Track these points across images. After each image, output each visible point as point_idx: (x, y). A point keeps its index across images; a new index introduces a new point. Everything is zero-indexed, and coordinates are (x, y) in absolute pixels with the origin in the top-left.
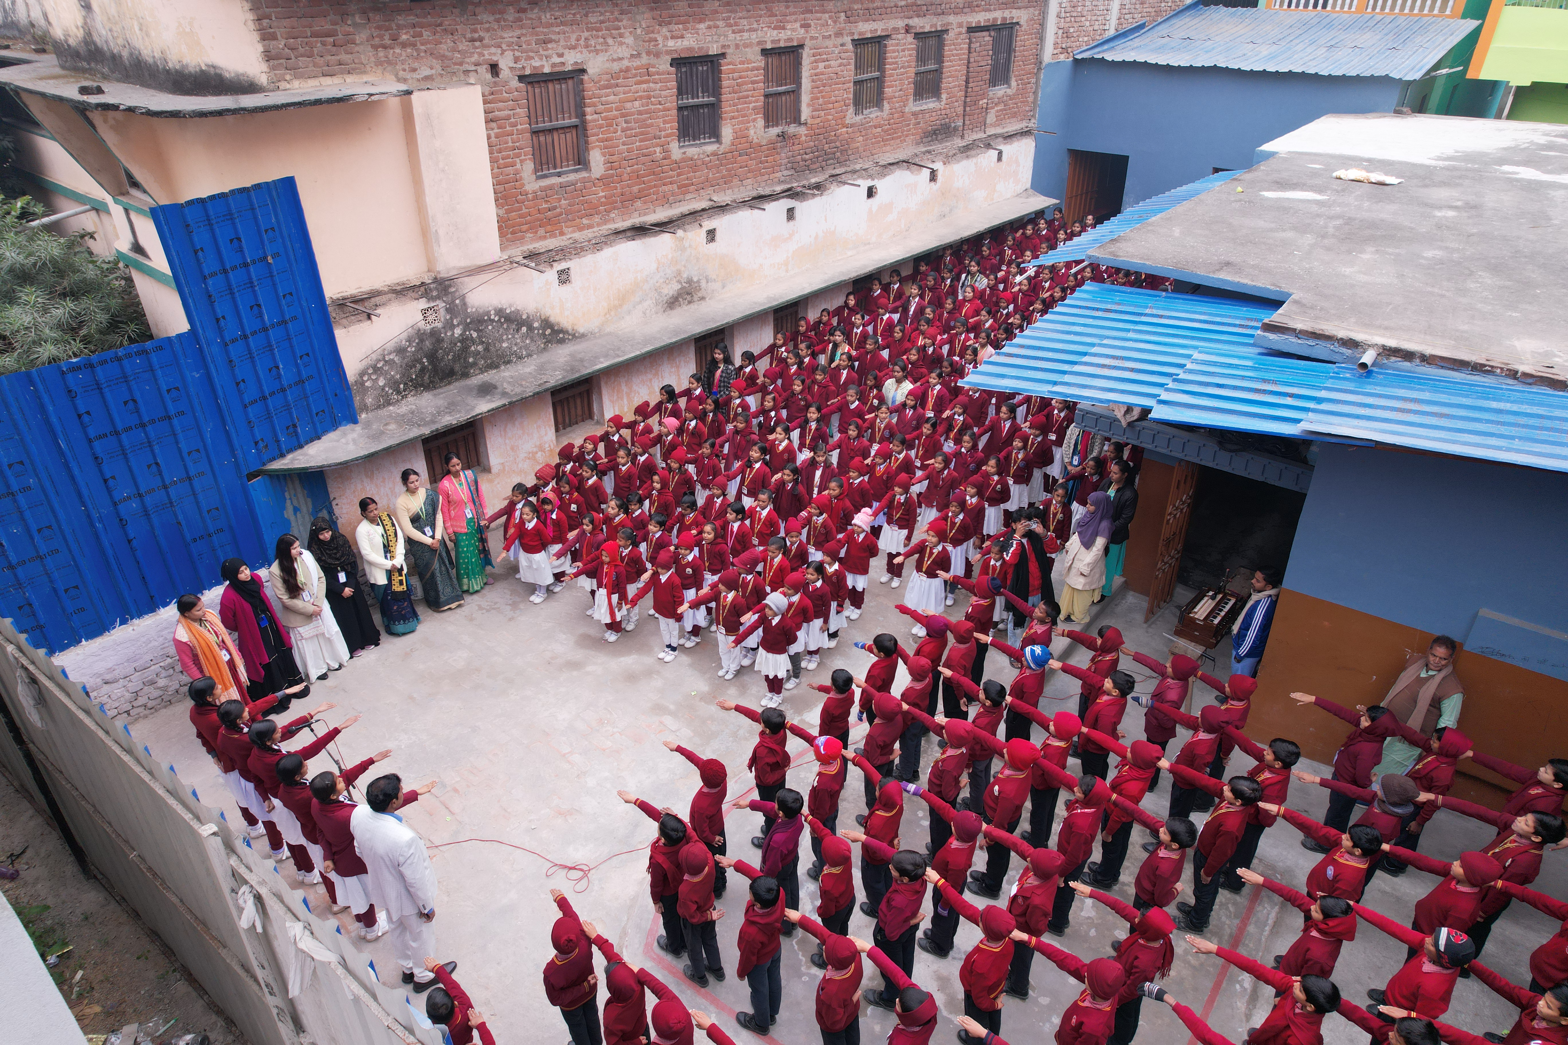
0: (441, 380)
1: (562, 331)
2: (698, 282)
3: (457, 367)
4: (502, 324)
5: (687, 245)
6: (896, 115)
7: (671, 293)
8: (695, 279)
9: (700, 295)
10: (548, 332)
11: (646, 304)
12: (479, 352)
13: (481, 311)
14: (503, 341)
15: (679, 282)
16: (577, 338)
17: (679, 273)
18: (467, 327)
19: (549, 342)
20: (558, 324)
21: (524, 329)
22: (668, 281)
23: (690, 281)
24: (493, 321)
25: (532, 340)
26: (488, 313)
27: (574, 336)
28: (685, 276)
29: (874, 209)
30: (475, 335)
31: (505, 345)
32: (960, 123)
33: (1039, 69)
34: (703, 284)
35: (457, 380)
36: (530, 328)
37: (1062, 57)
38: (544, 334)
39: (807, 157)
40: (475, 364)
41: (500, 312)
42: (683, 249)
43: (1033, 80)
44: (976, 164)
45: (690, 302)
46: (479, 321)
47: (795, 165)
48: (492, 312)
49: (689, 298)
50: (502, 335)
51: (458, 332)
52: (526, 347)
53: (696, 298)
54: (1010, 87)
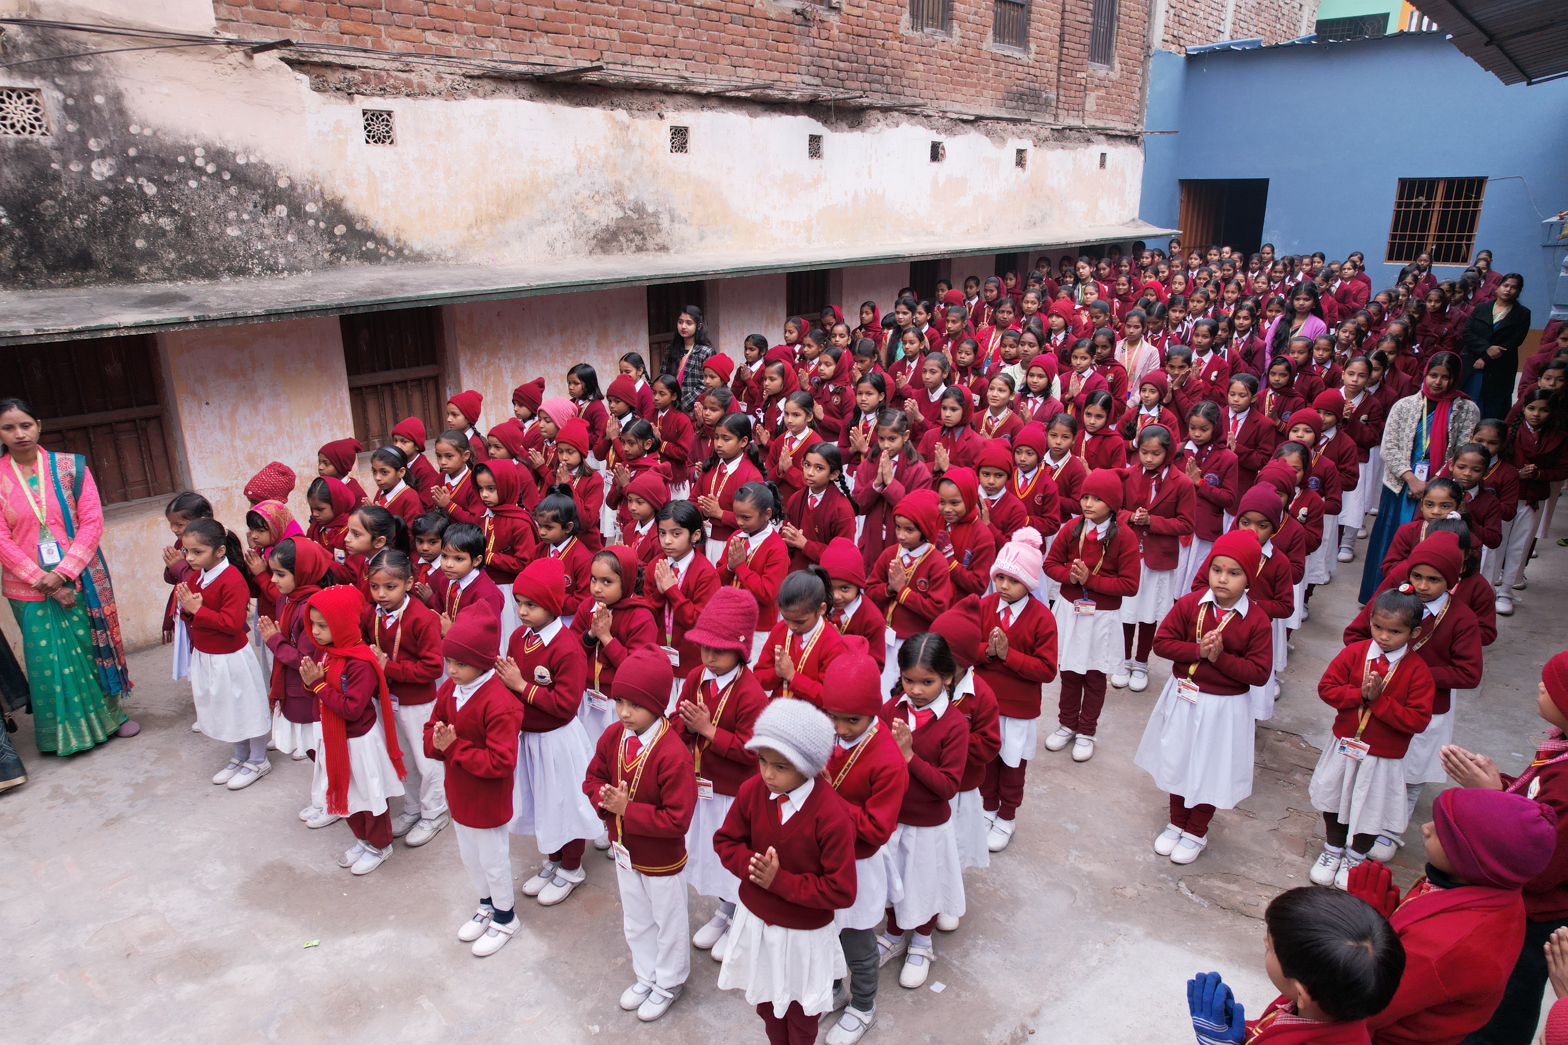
0: (54, 269)
1: (371, 236)
2: (656, 214)
3: (100, 251)
4: (225, 185)
5: (635, 141)
6: (970, 50)
7: (604, 222)
8: (650, 209)
9: (659, 239)
10: (340, 230)
11: (556, 229)
12: (164, 233)
13: (169, 140)
14: (228, 223)
15: (619, 204)
16: (407, 258)
17: (619, 189)
18: (126, 165)
19: (343, 251)
20: (364, 220)
21: (282, 210)
22: (597, 197)
23: (639, 209)
24: (201, 171)
25: (301, 236)
26: (188, 150)
27: (400, 252)
28: (631, 197)
29: (941, 181)
30: (151, 190)
31: (232, 232)
32: (1053, 96)
33: (1147, 56)
34: (665, 222)
35: (99, 280)
36: (297, 211)
37: (1174, 48)
38: (331, 235)
39: (842, 65)
40: (149, 256)
41: (218, 155)
42: (629, 148)
43: (1140, 71)
44: (1074, 160)
45: (639, 249)
46: (163, 162)
47: (823, 72)
48: (199, 152)
49: (638, 239)
50: (225, 209)
51: (101, 170)
52: (287, 249)
53: (650, 244)
54: (1112, 69)
